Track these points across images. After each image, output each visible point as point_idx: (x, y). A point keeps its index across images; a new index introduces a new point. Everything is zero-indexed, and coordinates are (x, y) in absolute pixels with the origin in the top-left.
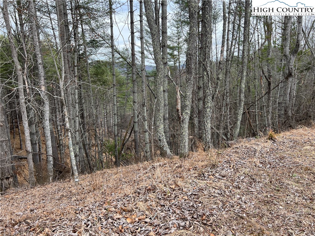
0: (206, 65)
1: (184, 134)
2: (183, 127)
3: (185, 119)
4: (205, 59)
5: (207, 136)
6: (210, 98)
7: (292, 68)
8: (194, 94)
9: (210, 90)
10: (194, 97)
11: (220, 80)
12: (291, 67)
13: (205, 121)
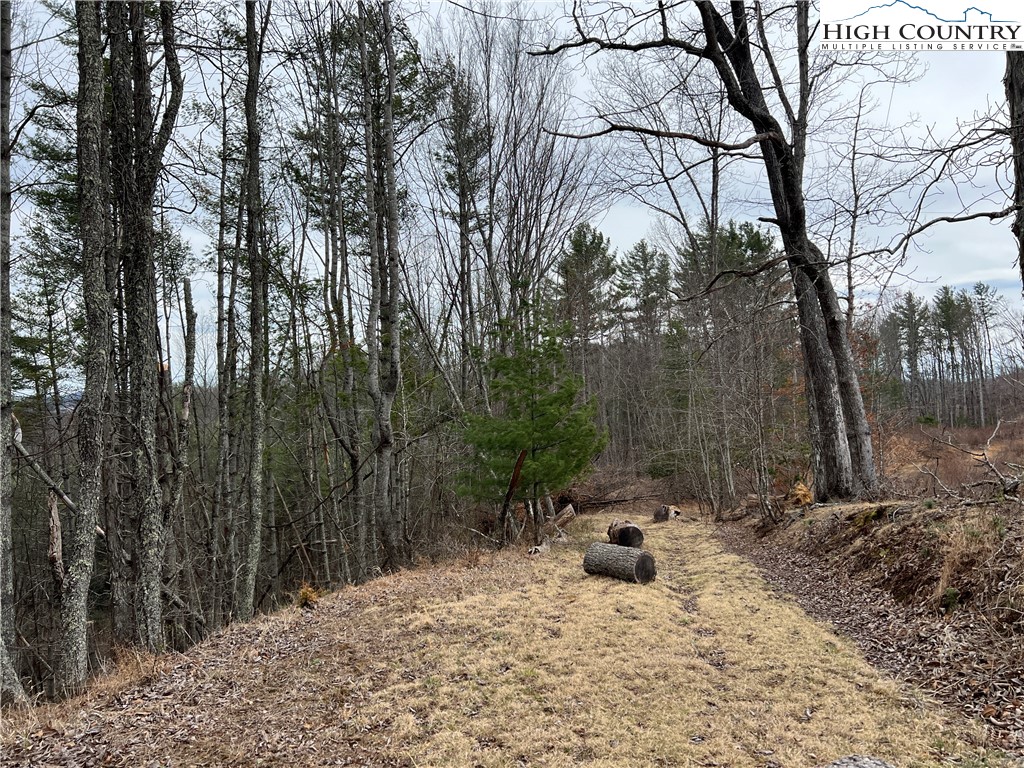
0: (143, 431)
1: (72, 627)
2: (72, 607)
3: (76, 583)
4: (138, 416)
5: (150, 628)
6: (156, 518)
7: (387, 426)
8: (111, 508)
9: (157, 496)
10: (112, 515)
11: (182, 469)
12: (384, 423)
13: (144, 584)
